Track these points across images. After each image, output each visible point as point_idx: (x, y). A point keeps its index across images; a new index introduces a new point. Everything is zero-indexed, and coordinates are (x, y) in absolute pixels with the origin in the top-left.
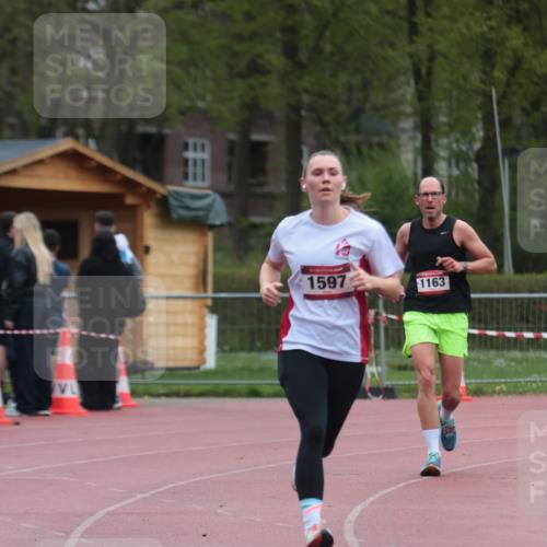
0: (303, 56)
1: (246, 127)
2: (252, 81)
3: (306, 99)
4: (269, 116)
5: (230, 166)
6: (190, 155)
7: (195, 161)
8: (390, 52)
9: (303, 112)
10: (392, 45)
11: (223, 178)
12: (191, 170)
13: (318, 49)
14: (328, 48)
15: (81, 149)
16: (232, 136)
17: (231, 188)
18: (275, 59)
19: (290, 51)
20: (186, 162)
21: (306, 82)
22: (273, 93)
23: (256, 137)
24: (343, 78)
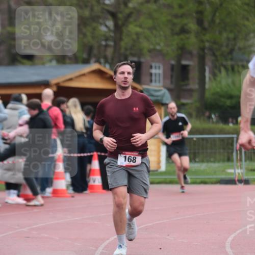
0: (206, 24)
1: (179, 58)
2: (182, 36)
3: (207, 44)
4: (190, 53)
5: (172, 76)
6: (153, 71)
7: (156, 74)
8: (246, 23)
9: (206, 51)
10: (247, 19)
11: (168, 82)
12: (153, 78)
13: (213, 21)
14: (218, 21)
15: (103, 68)
16: (173, 62)
17: (172, 86)
18: (193, 26)
19: (200, 22)
20: (151, 74)
21: (207, 37)
22: (192, 42)
23: (184, 62)
24: (225, 35)
